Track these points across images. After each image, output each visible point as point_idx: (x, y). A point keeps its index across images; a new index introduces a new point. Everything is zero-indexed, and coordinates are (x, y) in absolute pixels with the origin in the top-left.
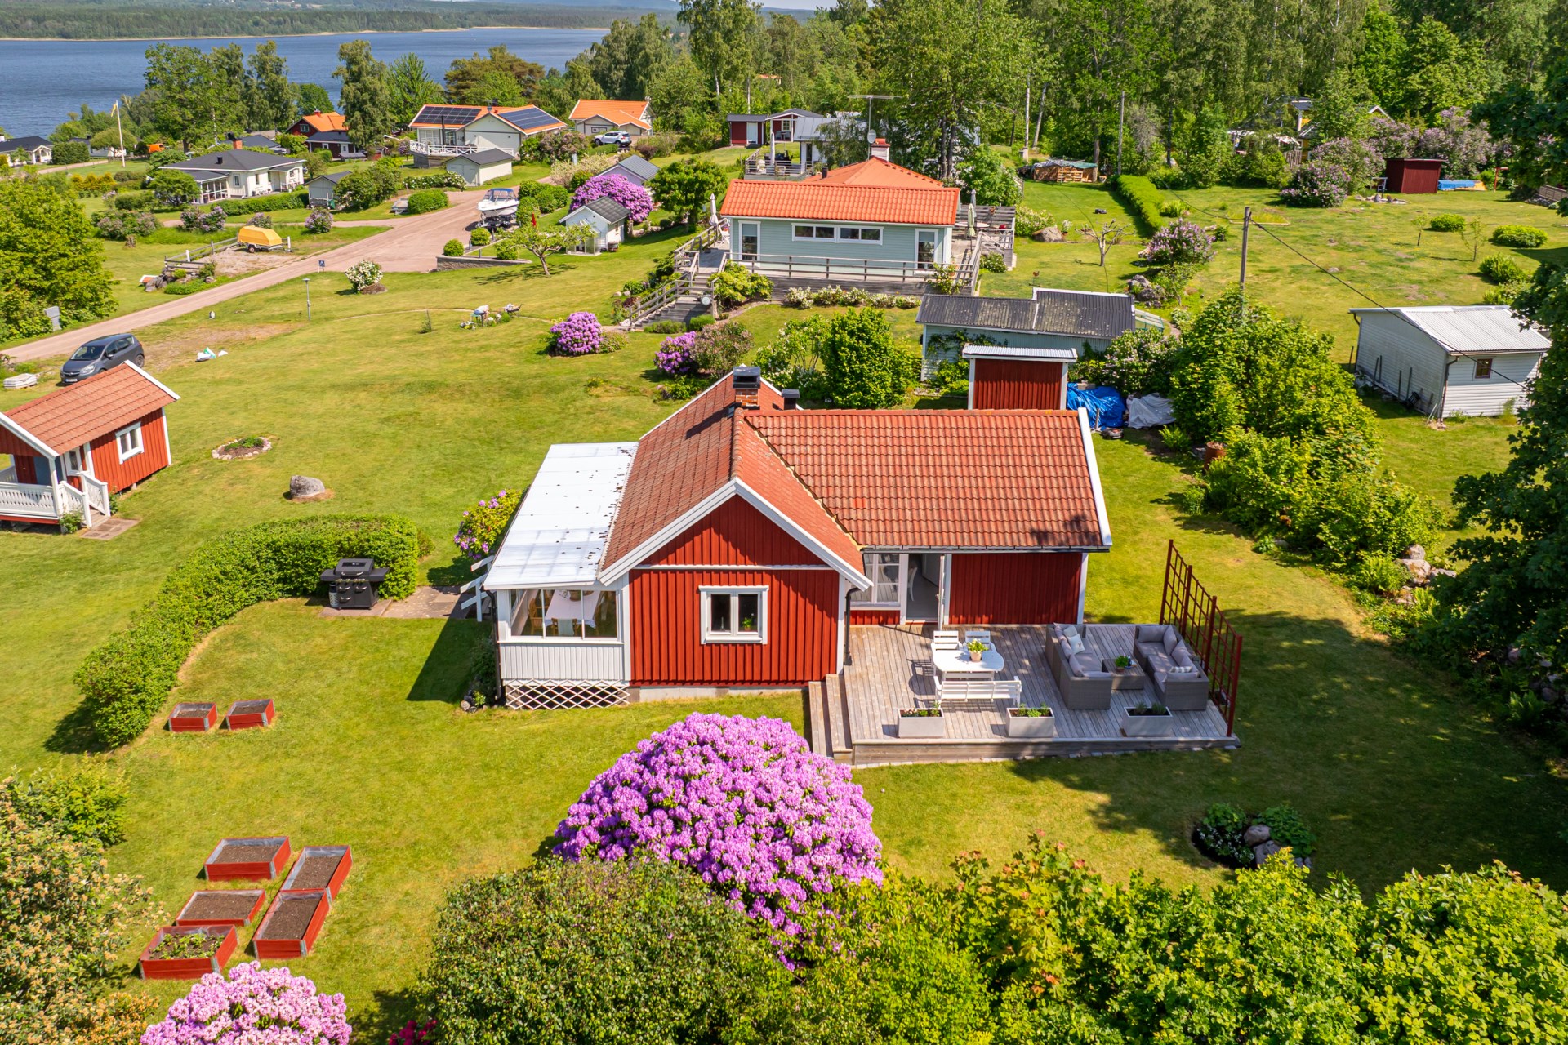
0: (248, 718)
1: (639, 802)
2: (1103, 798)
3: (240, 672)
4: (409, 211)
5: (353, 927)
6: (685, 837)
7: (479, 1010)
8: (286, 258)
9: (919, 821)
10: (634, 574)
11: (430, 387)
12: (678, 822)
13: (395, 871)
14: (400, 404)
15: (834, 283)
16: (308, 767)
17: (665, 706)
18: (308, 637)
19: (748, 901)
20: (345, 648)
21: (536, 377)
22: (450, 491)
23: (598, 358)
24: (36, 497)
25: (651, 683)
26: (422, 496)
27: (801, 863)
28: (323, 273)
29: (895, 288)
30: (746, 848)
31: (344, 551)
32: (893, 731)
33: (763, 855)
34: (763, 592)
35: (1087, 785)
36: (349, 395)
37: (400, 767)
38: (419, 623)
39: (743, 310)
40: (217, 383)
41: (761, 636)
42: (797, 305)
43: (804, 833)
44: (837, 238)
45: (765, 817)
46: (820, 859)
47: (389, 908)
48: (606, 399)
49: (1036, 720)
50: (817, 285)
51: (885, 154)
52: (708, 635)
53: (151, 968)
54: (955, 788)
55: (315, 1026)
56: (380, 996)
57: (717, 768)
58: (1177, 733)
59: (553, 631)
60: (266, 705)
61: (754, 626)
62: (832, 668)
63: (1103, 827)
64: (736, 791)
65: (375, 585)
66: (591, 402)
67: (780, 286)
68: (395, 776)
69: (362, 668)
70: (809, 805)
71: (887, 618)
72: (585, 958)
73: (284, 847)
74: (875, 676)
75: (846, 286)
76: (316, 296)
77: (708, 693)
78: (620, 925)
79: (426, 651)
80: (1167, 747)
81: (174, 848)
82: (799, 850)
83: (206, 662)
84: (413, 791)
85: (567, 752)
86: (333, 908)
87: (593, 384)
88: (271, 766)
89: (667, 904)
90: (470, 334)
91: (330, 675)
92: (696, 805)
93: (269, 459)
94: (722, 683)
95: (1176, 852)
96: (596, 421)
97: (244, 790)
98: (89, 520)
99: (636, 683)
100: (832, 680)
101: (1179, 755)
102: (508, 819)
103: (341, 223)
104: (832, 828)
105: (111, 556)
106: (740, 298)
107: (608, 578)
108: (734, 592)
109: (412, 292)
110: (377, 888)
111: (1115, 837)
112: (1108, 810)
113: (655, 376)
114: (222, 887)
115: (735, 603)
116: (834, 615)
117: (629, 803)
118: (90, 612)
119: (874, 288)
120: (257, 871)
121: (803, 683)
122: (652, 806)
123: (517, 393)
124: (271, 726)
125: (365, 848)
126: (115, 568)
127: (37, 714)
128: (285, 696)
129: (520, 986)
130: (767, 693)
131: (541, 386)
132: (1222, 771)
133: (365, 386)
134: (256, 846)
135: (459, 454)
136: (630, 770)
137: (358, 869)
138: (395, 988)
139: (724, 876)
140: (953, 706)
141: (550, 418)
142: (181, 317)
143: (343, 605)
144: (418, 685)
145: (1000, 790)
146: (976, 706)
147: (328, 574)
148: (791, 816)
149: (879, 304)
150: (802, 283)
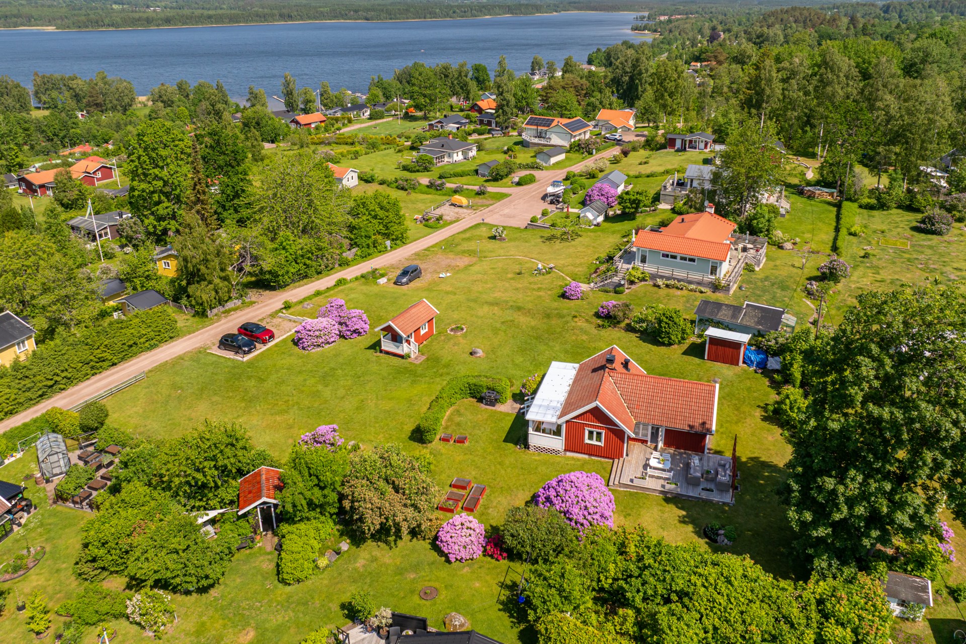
0: (461, 441)
1: (555, 494)
2: (684, 513)
3: (458, 424)
4: (519, 184)
5: (486, 507)
6: (564, 505)
7: (512, 536)
8: (469, 211)
9: (632, 509)
10: (567, 422)
11: (519, 309)
12: (563, 501)
13: (497, 494)
14: (509, 315)
15: (674, 279)
16: (476, 459)
17: (573, 458)
18: (477, 414)
19: (576, 523)
20: (487, 420)
21: (556, 309)
22: (521, 359)
23: (579, 302)
24: (398, 347)
25: (570, 451)
26: (513, 361)
27: (589, 517)
28: (483, 223)
29: (699, 283)
30: (577, 511)
31: (488, 388)
32: (632, 481)
33: (581, 513)
34: (603, 432)
35: (682, 508)
36: (491, 308)
37: (500, 464)
38: (508, 414)
39: (637, 285)
40: (447, 293)
41: (602, 444)
42: (659, 286)
43: (591, 510)
44: (678, 260)
45: (583, 504)
46: (595, 517)
47: (494, 504)
48: (579, 324)
49: (673, 486)
50: (668, 278)
51: (712, 211)
52: (587, 441)
53: (440, 508)
54: (646, 501)
55: (478, 531)
56: (491, 526)
57: (574, 490)
58: (716, 497)
59: (544, 431)
60: (466, 438)
61: (600, 441)
62: (622, 456)
63: (680, 522)
64: (577, 496)
65: (496, 400)
66: (573, 324)
67: (654, 277)
68: (498, 466)
69: (491, 428)
70: (594, 504)
71: (644, 442)
72: (535, 530)
73: (470, 482)
74: (634, 462)
75: (679, 281)
76: (480, 238)
77: (586, 457)
78: (544, 524)
79: (509, 425)
80: (711, 501)
81: (443, 477)
82: (589, 514)
83: (450, 419)
84: (503, 472)
85: (544, 468)
86: (481, 501)
87: (575, 317)
88: (467, 457)
89: (555, 521)
90: (536, 279)
91: (483, 429)
92: (567, 498)
93: (465, 336)
94: (590, 455)
95: (696, 533)
96: (574, 334)
97: (460, 463)
98: (412, 356)
99: (565, 450)
100: (621, 459)
101: (714, 504)
102: (526, 485)
103: (492, 188)
104: (599, 510)
105: (419, 370)
106: (636, 280)
107: (560, 421)
108: (595, 430)
109: (517, 243)
110: (492, 498)
111: (683, 525)
112: (684, 517)
113: (597, 315)
114: (455, 490)
115: (595, 434)
116: (623, 442)
117: (552, 493)
118: (415, 392)
119: (690, 282)
120: (464, 488)
121: (613, 459)
122: (558, 496)
123: (548, 316)
124: (467, 444)
125: (490, 486)
126: (421, 376)
127: (405, 427)
128: (470, 434)
129: (521, 532)
130: (603, 460)
131: (558, 314)
132: (724, 512)
133: (497, 304)
134: (463, 481)
135: (526, 343)
136: (554, 484)
137: (487, 491)
138: (494, 525)
139: (571, 516)
140: (652, 477)
141: (558, 330)
142: (432, 247)
143: (486, 404)
144: (506, 437)
145: (658, 504)
146: (659, 478)
147: (483, 395)
148: (589, 505)
149: (691, 290)
150: (662, 277)
